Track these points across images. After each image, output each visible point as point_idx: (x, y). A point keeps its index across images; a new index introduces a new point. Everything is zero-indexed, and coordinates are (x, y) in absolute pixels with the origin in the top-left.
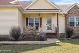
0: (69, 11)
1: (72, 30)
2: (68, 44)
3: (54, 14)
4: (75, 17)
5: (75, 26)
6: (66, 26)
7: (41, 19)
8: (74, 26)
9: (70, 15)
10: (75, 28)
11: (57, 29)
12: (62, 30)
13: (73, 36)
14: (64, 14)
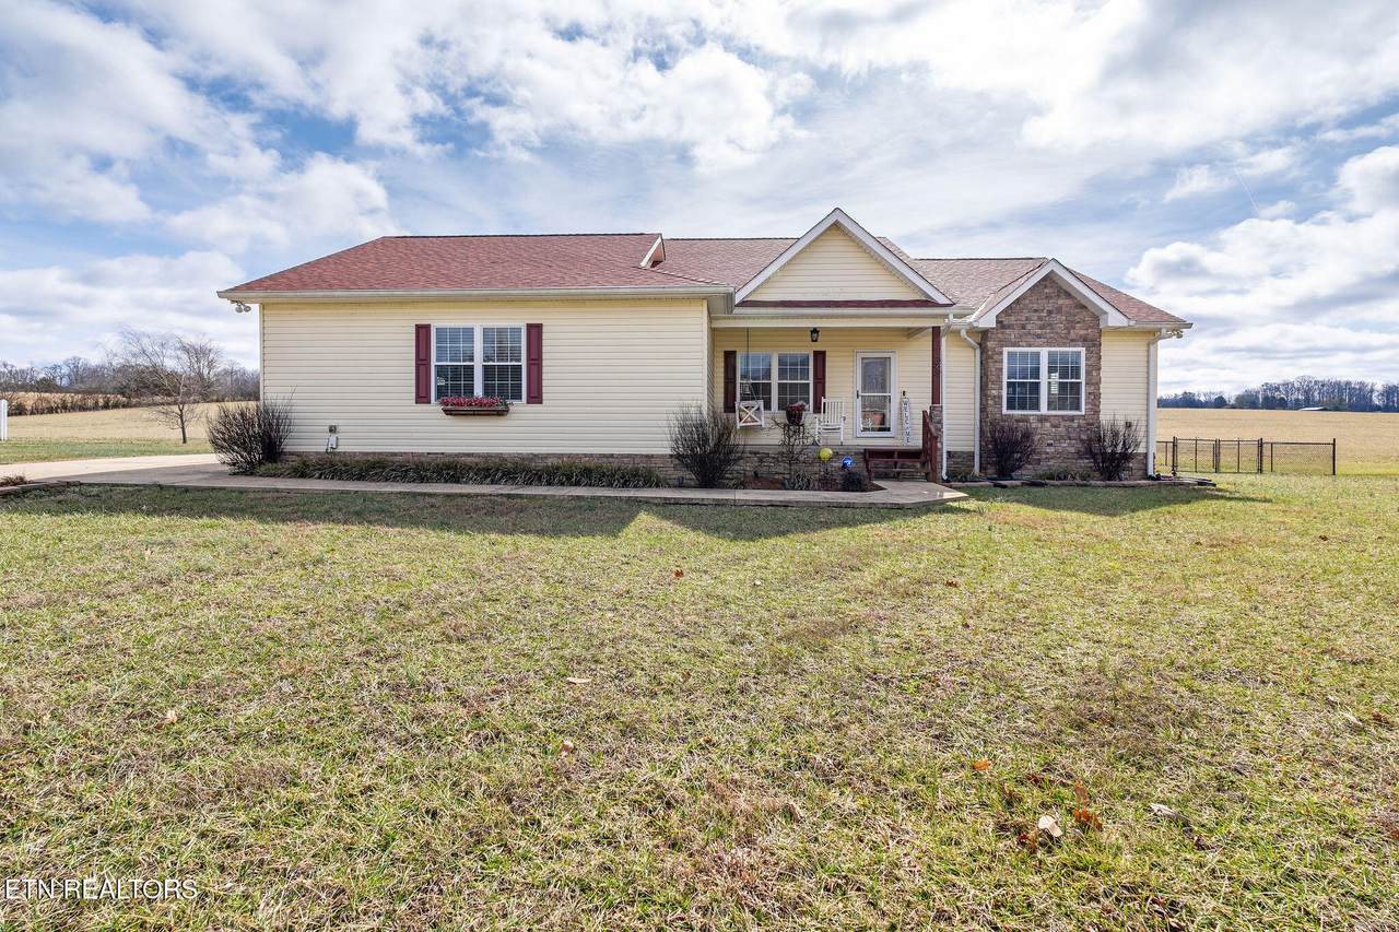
0: (1009, 310)
1: (1027, 436)
2: (1014, 507)
3: (910, 333)
4: (1044, 352)
5: (1044, 410)
6: (983, 409)
7: (820, 357)
8: (1036, 406)
9: (1012, 334)
10: (1043, 419)
11: (931, 425)
12: (960, 432)
13: (1028, 472)
14: (972, 331)
